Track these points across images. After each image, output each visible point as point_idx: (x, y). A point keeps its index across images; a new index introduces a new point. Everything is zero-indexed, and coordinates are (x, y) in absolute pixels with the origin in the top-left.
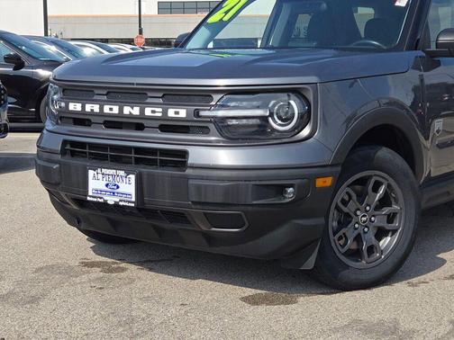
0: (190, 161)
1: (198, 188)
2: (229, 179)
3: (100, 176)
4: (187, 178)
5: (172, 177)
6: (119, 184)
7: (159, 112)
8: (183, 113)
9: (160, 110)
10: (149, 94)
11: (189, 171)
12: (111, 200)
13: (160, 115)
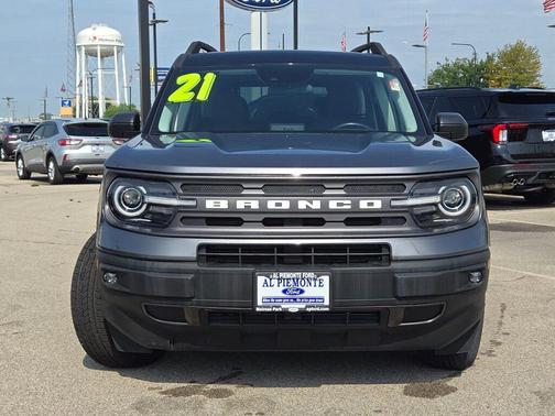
0: (395, 253)
1: (409, 282)
2: (434, 270)
3: (275, 282)
4: (392, 272)
5: (374, 273)
6: (304, 288)
7: (347, 204)
8: (378, 204)
9: (349, 202)
10: (326, 186)
11: (394, 265)
12: (294, 308)
13: (349, 207)
